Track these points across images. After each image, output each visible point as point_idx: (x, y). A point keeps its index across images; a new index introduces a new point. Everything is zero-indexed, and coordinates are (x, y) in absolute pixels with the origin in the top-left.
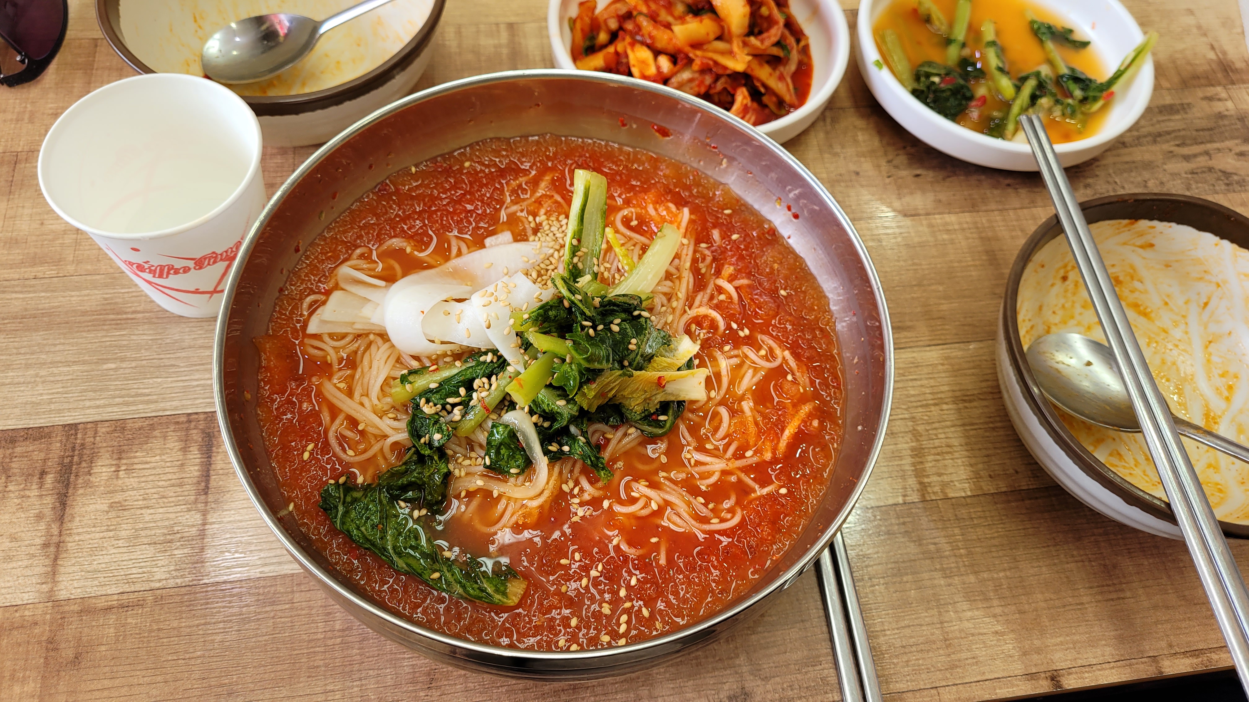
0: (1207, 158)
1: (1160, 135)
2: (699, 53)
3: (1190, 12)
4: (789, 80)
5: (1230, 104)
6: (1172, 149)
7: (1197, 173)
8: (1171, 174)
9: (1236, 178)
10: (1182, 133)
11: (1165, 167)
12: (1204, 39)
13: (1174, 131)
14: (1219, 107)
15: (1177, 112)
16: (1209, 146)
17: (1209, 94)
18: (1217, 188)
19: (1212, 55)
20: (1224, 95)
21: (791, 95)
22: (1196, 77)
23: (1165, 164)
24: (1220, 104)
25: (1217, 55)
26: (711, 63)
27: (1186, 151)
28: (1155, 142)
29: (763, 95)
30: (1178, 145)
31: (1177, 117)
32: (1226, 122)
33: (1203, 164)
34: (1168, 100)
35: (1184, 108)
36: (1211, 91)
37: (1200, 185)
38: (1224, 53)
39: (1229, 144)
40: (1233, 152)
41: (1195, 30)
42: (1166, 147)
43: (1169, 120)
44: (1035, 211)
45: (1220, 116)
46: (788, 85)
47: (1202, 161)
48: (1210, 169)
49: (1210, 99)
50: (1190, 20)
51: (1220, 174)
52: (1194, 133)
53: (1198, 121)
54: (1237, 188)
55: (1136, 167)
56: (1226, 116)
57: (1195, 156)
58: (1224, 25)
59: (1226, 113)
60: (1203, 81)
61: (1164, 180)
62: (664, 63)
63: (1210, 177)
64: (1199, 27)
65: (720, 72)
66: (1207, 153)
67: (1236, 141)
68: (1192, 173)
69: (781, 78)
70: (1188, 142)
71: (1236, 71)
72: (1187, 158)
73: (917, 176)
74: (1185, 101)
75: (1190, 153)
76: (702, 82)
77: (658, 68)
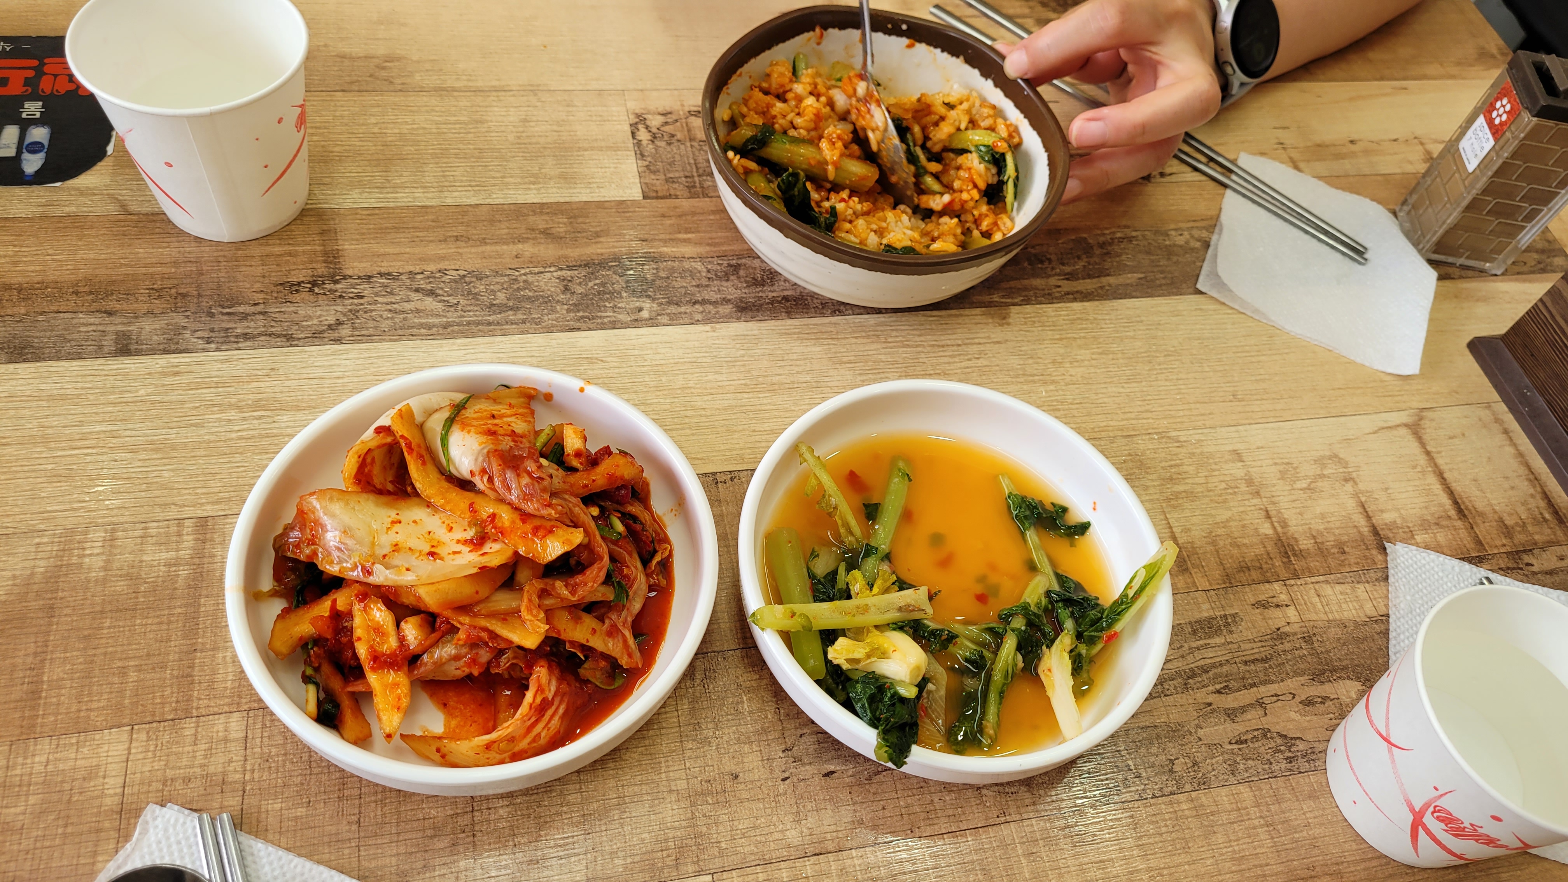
0: (1261, 712)
1: (1193, 675)
2: (466, 620)
3: (1237, 456)
4: (628, 634)
5: (1291, 612)
6: (1210, 699)
7: (1246, 741)
8: (1209, 745)
9: (1301, 746)
10: (1225, 669)
11: (1201, 733)
12: (1255, 501)
13: (1213, 666)
14: (1277, 619)
15: (1218, 632)
16: (1264, 691)
17: (1262, 597)
18: (1275, 767)
19: (1266, 529)
20: (1283, 598)
21: (630, 656)
22: (1244, 568)
23: (1198, 726)
24: (1278, 613)
25: (1274, 528)
26: (484, 635)
27: (1230, 701)
28: (1186, 687)
29: (581, 663)
30: (1219, 692)
31: (1218, 640)
32: (1288, 646)
33: (1254, 724)
34: (1206, 611)
35: (1228, 622)
36: (1265, 591)
37: (1250, 762)
38: (1284, 524)
39: (1292, 684)
40: (1298, 699)
41: (1243, 487)
42: (1202, 696)
43: (1206, 646)
44: (1005, 830)
45: (1279, 635)
46: (625, 641)
47: (1252, 720)
48: (1265, 733)
49: (1264, 605)
50: (1236, 470)
51: (1279, 741)
52: (1243, 668)
53: (1249, 646)
54: (1304, 766)
55: (1158, 737)
56: (1287, 635)
57: (1243, 709)
58: (1283, 475)
59: (1287, 629)
60: (1255, 575)
61: (1199, 757)
62: (412, 631)
63: (1263, 747)
64: (1250, 482)
65: (503, 645)
66: (1260, 703)
67: (1303, 679)
68: (1239, 742)
69: (613, 632)
70: (1233, 684)
71: (1300, 554)
72: (1231, 714)
73: (829, 774)
74: (1230, 611)
75: (1236, 705)
76: (474, 661)
77: (402, 639)
